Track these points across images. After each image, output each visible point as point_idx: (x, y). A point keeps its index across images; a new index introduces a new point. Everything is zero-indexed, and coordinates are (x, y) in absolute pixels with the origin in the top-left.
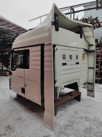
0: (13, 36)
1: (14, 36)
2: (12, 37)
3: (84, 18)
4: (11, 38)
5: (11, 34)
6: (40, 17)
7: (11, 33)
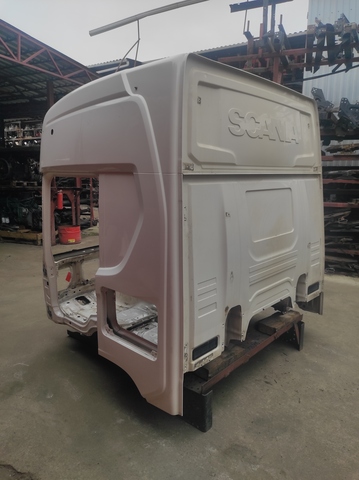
0: (30, 89)
1: (36, 90)
2: (26, 94)
3: (320, 23)
4: (23, 97)
5: (21, 84)
6: (137, 18)
7: (23, 79)
